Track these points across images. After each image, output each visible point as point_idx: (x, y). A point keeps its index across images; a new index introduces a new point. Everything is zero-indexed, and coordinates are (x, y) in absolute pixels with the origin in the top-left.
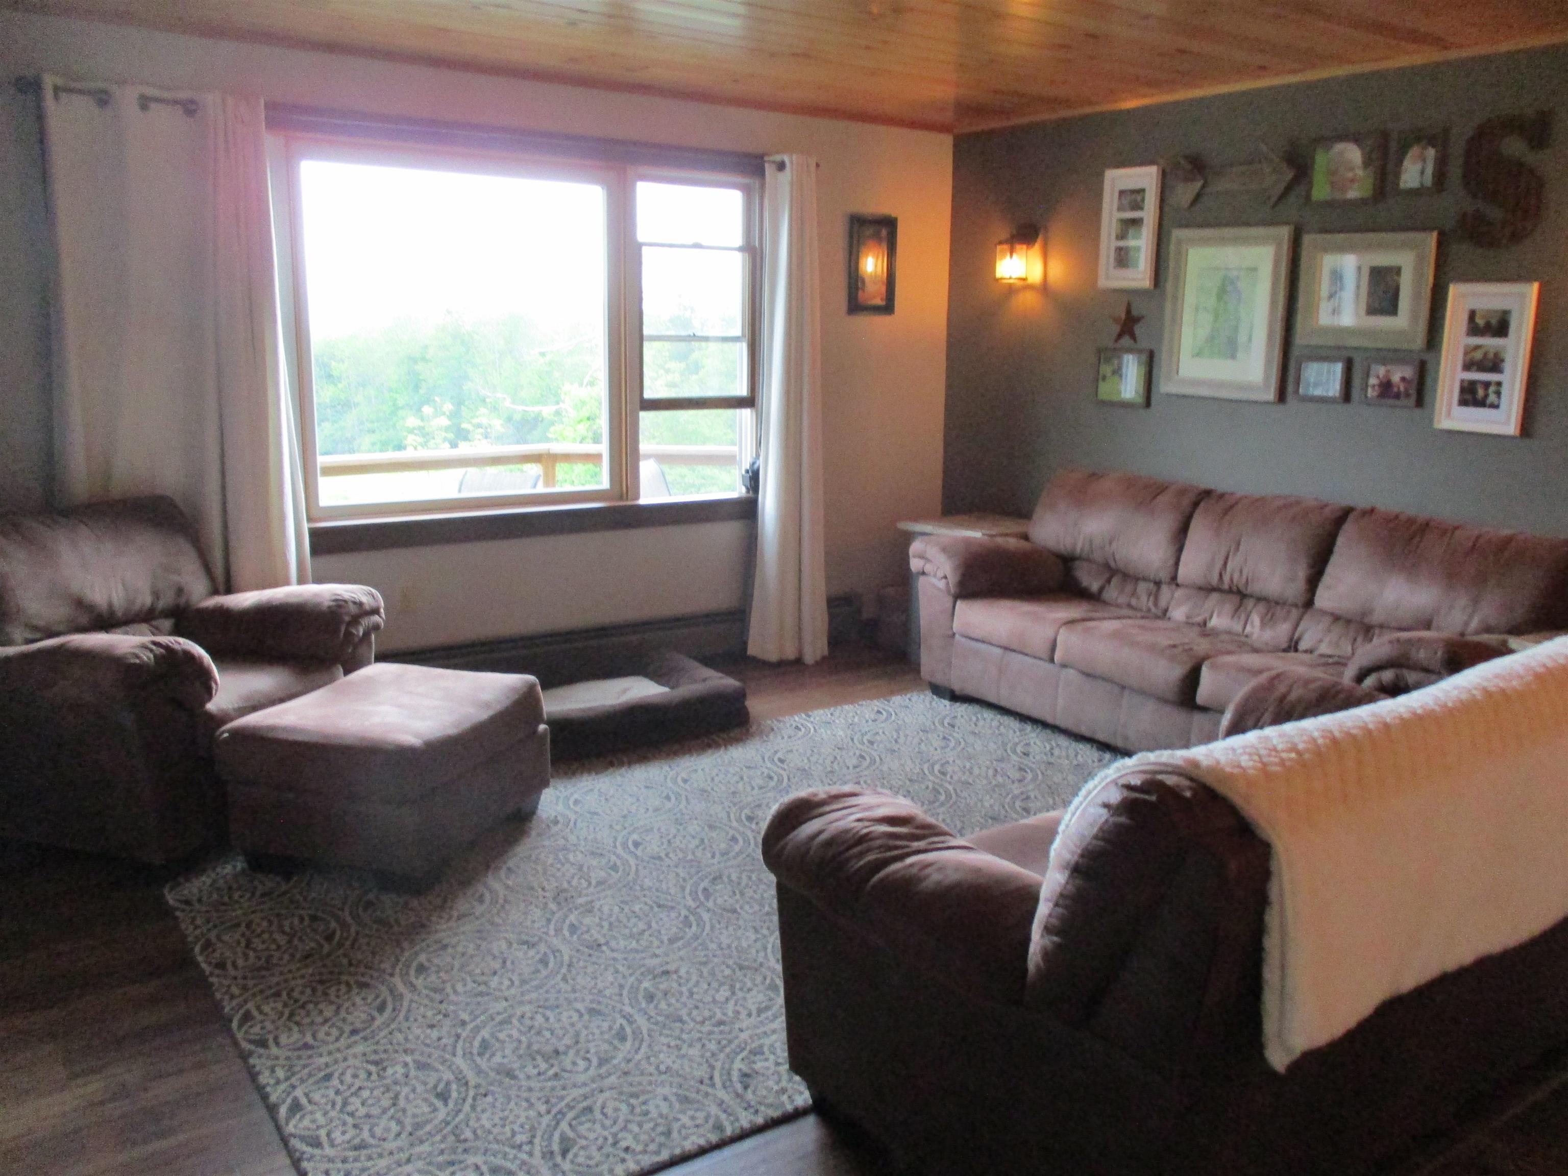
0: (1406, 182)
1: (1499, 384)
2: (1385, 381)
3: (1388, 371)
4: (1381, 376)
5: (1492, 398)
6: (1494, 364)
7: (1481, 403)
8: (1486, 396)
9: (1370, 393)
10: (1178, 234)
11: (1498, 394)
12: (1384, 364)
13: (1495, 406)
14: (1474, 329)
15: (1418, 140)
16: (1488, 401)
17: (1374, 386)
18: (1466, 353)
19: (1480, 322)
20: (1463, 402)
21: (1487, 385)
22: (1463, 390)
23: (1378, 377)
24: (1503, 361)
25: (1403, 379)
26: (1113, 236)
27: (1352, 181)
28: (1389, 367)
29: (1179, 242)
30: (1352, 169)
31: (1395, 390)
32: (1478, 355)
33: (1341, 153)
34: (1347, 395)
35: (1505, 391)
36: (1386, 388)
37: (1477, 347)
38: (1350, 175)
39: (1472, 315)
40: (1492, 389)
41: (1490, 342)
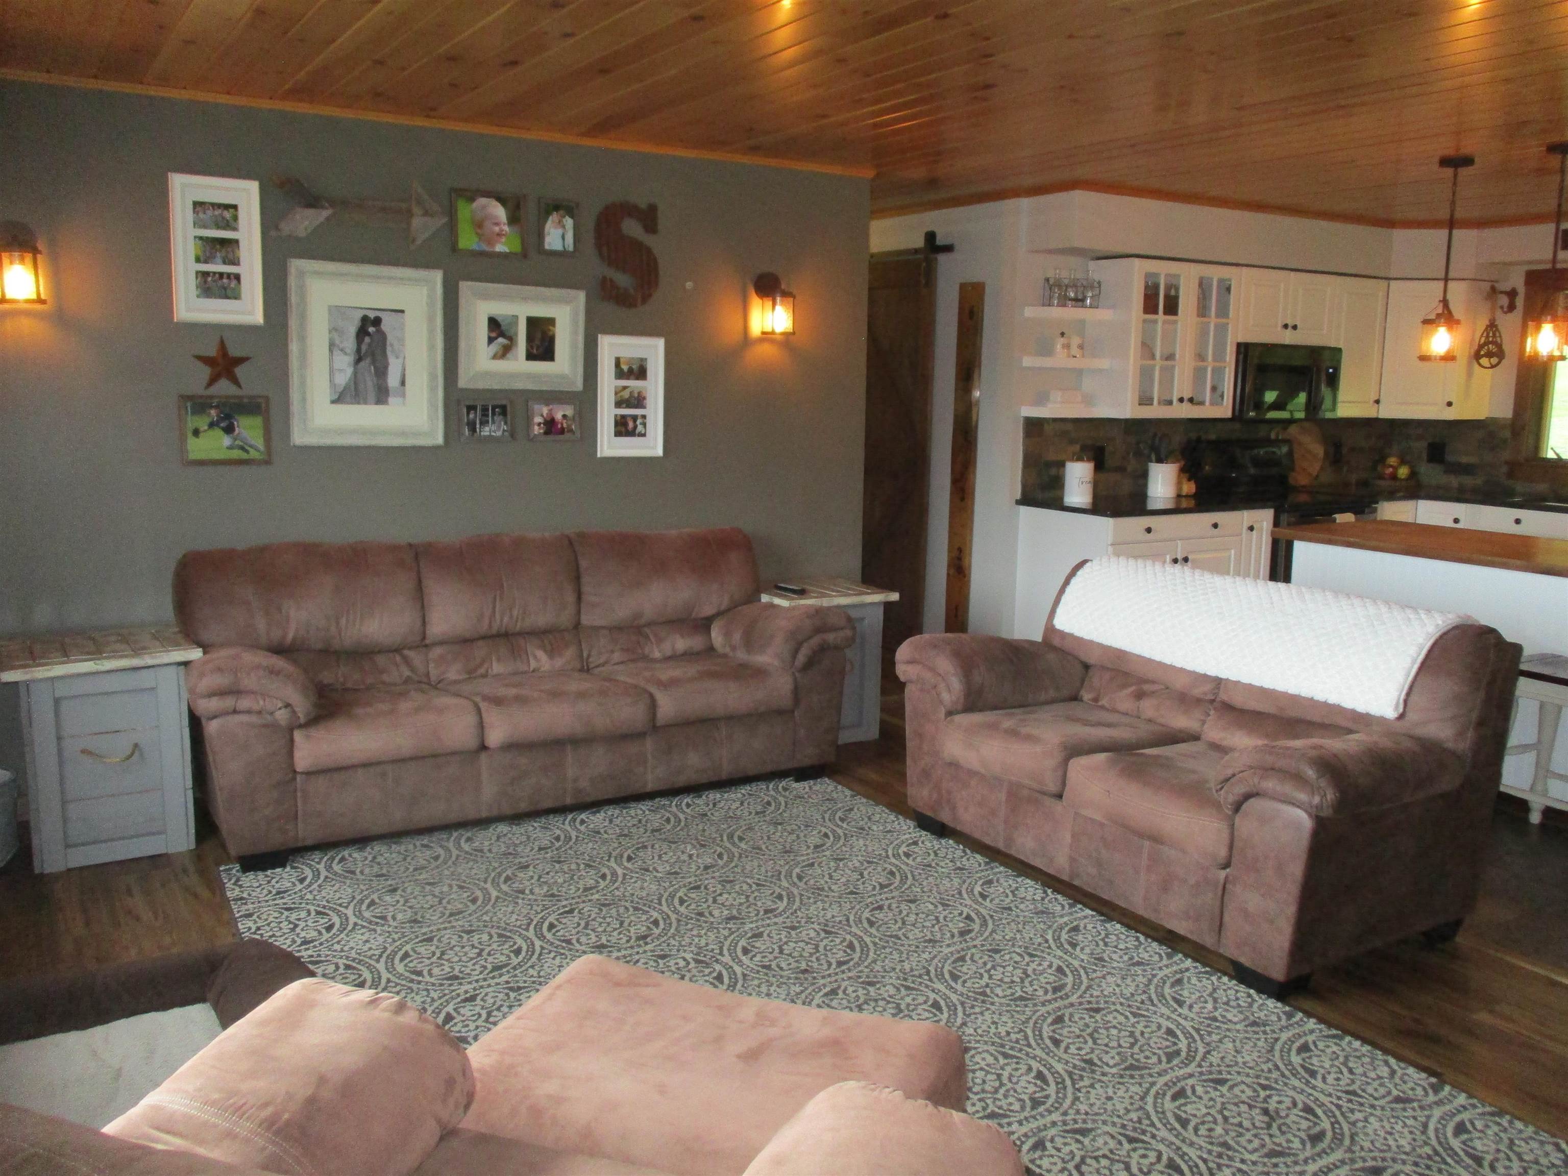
0: (550, 244)
1: (644, 417)
2: (548, 419)
3: (550, 410)
4: (545, 415)
5: (640, 428)
6: (638, 401)
7: (632, 433)
8: (635, 427)
9: (537, 430)
10: (296, 265)
11: (644, 425)
12: (547, 405)
13: (644, 435)
14: (620, 374)
15: (557, 208)
16: (637, 432)
17: (539, 424)
18: (616, 394)
19: (625, 368)
20: (618, 434)
21: (635, 418)
22: (617, 424)
23: (542, 416)
24: (644, 398)
25: (564, 416)
26: (192, 258)
27: (499, 235)
28: (551, 407)
29: (301, 274)
30: (497, 224)
31: (559, 426)
32: (626, 394)
33: (484, 207)
34: (513, 435)
35: (649, 421)
36: (550, 425)
37: (625, 388)
38: (497, 229)
39: (618, 362)
40: (639, 422)
41: (634, 384)
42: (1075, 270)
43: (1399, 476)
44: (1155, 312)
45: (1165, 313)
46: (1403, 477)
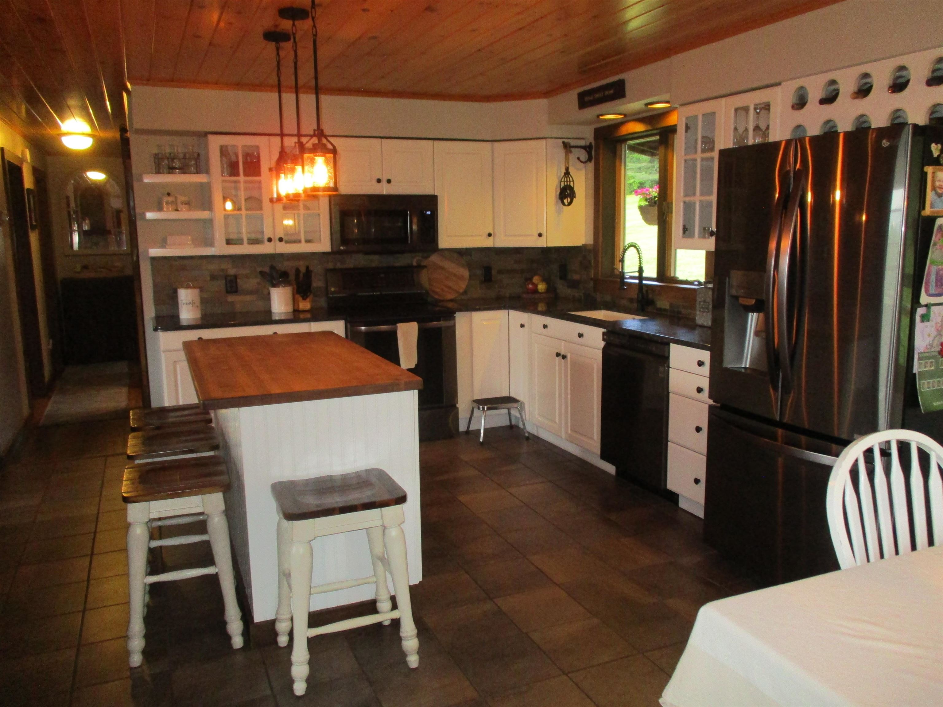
42: (178, 146)
43: (540, 291)
44: (238, 175)
45: (246, 175)
46: (543, 291)
